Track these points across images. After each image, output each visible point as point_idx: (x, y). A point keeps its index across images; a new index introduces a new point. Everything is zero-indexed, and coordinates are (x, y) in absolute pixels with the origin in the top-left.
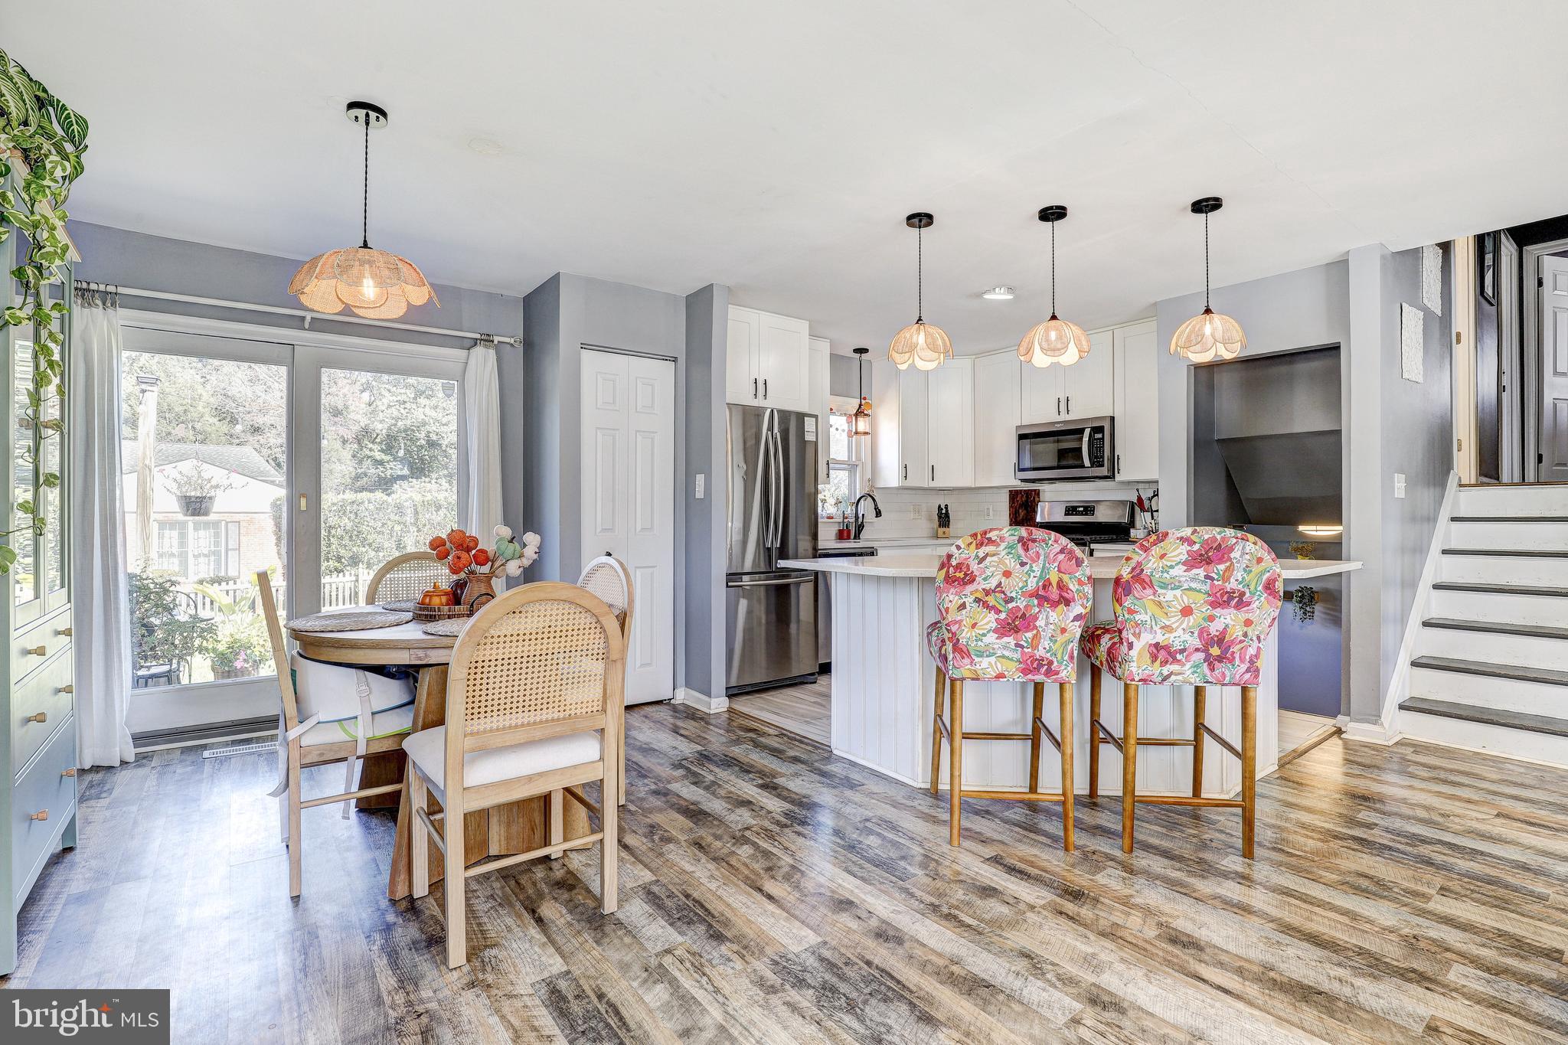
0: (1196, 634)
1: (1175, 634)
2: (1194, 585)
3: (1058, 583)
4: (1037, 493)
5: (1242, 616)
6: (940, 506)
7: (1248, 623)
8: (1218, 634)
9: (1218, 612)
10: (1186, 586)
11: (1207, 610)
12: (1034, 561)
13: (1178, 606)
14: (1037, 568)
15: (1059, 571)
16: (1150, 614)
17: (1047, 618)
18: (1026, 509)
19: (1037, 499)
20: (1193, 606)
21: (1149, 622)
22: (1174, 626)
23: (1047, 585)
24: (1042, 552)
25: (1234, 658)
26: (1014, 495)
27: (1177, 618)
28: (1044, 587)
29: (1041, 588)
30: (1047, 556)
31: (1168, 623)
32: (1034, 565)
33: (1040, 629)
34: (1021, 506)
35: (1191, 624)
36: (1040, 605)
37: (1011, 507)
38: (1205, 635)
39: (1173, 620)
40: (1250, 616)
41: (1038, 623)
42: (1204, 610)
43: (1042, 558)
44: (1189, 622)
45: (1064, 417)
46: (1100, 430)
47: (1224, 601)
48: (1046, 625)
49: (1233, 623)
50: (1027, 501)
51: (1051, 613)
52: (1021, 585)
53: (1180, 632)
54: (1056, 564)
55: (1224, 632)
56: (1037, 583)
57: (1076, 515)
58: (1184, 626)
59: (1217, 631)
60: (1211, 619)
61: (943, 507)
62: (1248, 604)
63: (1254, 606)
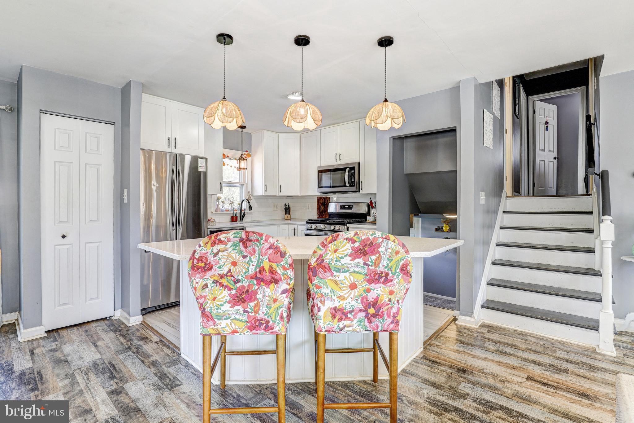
0: (359, 301)
1: (347, 301)
2: (356, 269)
3: (269, 269)
4: (329, 198)
5: (387, 288)
6: (285, 204)
7: (391, 293)
8: (373, 300)
9: (372, 286)
10: (352, 270)
11: (366, 285)
12: (252, 255)
13: (347, 283)
14: (254, 259)
15: (270, 261)
16: (330, 288)
17: (264, 292)
18: (324, 206)
19: (329, 201)
20: (357, 283)
21: (330, 294)
22: (346, 296)
23: (262, 270)
24: (256, 248)
25: (383, 315)
26: (319, 199)
27: (347, 291)
28: (260, 272)
29: (258, 273)
30: (260, 252)
31: (341, 294)
32: (252, 257)
33: (260, 300)
34: (322, 205)
35: (356, 295)
36: (258, 284)
37: (318, 205)
38: (365, 300)
39: (345, 292)
40: (392, 288)
41: (258, 296)
42: (364, 285)
43: (257, 252)
44: (355, 293)
45: (338, 162)
46: (352, 168)
47: (376, 279)
48: (263, 297)
49: (382, 293)
50: (324, 202)
51: (266, 289)
52: (244, 271)
53: (349, 300)
54: (267, 257)
55: (377, 299)
56: (256, 269)
57: (344, 209)
58: (352, 296)
59: (372, 298)
60: (369, 291)
61: (287, 204)
62: (391, 281)
63: (395, 282)
